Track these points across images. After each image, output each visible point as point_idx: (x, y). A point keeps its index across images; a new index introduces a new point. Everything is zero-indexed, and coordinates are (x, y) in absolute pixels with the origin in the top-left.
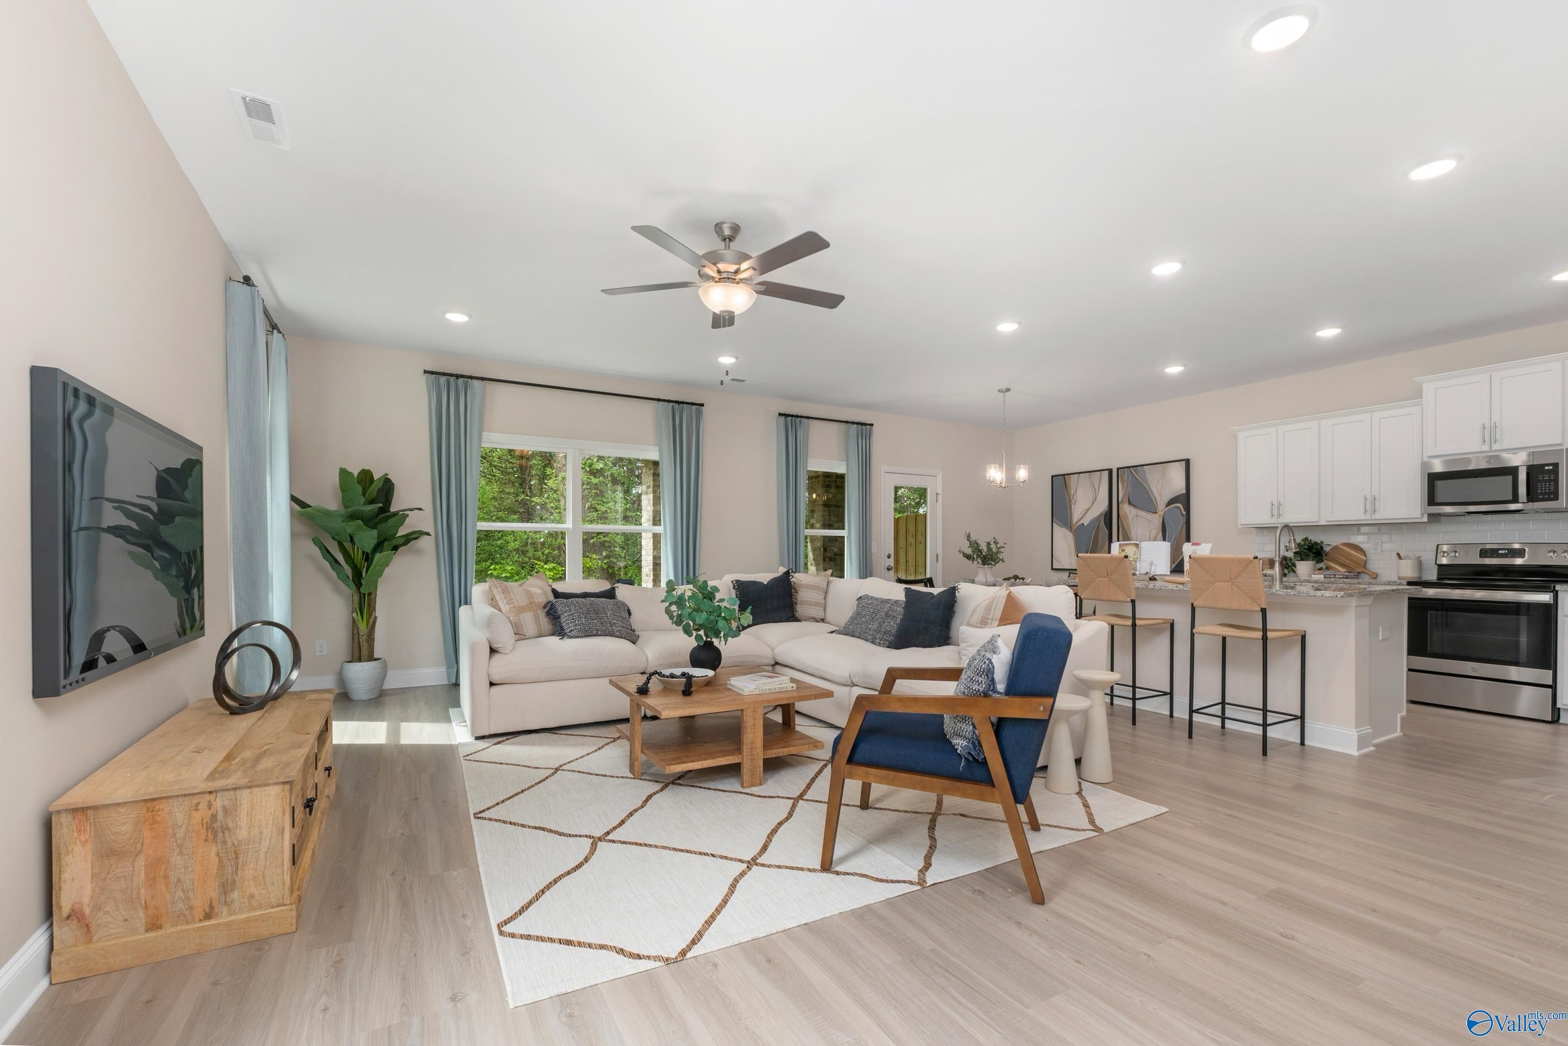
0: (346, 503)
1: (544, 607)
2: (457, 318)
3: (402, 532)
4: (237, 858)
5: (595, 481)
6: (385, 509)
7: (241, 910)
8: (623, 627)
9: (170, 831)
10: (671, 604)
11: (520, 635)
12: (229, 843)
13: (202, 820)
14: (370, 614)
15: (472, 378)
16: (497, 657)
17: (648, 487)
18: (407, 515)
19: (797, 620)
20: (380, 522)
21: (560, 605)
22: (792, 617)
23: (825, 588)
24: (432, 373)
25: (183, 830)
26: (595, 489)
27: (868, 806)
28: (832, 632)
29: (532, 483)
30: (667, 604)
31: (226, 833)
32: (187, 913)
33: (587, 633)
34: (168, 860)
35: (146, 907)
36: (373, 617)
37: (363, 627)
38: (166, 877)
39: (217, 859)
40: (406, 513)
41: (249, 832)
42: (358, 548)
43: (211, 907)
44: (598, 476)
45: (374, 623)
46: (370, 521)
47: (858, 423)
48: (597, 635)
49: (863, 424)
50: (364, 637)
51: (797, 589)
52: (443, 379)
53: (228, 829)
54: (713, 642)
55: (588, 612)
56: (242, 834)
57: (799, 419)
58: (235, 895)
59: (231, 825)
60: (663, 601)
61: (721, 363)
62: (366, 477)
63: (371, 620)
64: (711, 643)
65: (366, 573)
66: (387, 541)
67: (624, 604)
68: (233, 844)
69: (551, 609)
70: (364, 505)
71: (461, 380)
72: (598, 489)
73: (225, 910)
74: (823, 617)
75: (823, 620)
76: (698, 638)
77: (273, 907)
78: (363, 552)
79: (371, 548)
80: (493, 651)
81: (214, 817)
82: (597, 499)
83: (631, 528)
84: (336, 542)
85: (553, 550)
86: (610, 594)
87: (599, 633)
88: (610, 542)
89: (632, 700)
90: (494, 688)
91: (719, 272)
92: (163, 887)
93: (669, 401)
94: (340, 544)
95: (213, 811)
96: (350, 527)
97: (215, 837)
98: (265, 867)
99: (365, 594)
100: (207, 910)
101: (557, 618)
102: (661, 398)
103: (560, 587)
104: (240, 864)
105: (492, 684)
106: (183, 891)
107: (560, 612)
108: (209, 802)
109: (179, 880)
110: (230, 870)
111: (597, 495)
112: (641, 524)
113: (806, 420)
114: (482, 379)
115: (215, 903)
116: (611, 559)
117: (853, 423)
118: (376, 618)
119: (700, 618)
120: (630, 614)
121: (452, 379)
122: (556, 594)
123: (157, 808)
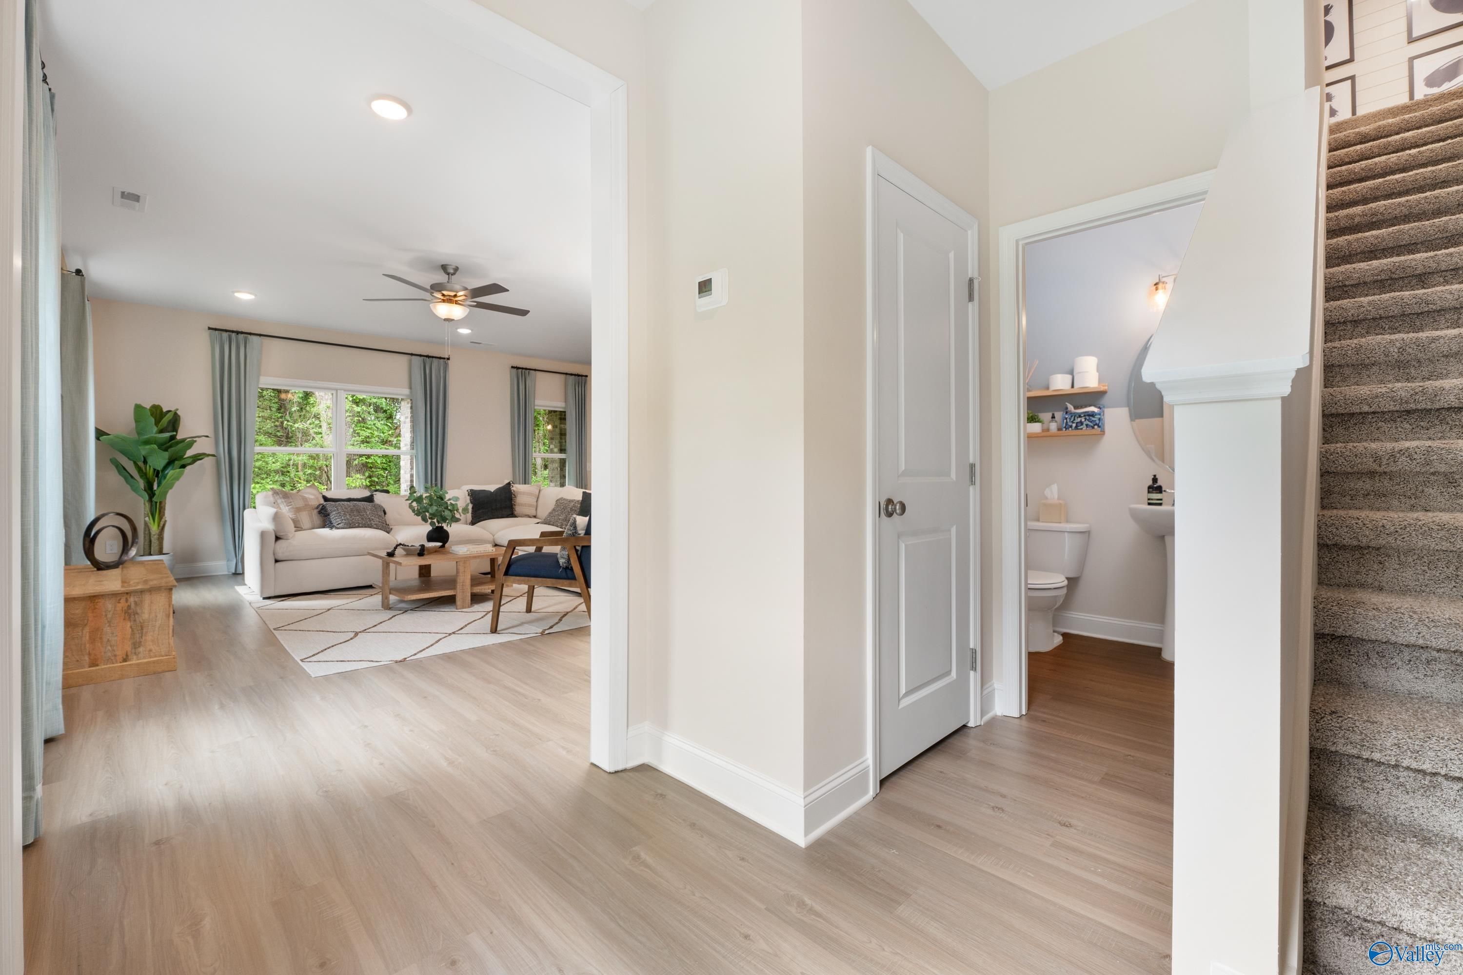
0: (140, 431)
1: (317, 508)
2: (245, 296)
3: (190, 453)
4: (142, 629)
5: (357, 409)
6: (173, 438)
7: (144, 658)
8: (379, 522)
9: (104, 614)
10: (412, 502)
11: (298, 528)
12: (138, 621)
13: (122, 608)
14: (161, 518)
15: (250, 334)
16: (280, 542)
17: (406, 418)
18: (196, 441)
19: (515, 516)
20: (171, 447)
21: (329, 506)
22: (512, 515)
23: (537, 494)
24: (216, 329)
25: (111, 613)
26: (358, 416)
27: (531, 610)
28: (538, 523)
29: (293, 410)
30: (410, 501)
31: (136, 616)
32: (113, 658)
33: (351, 526)
34: (102, 629)
35: (90, 654)
36: (163, 520)
37: (154, 528)
38: (101, 638)
39: (130, 630)
40: (195, 439)
41: (149, 616)
42: (150, 467)
43: (127, 655)
44: (360, 406)
45: (164, 525)
46: (164, 446)
47: (575, 375)
48: (358, 527)
49: (578, 375)
50: (156, 536)
51: (516, 495)
52: (225, 335)
53: (137, 614)
54: (443, 527)
55: (352, 510)
56: (146, 616)
57: (528, 371)
58: (141, 649)
59: (139, 611)
60: (407, 500)
61: (460, 333)
62: (157, 412)
63: (162, 523)
64: (442, 527)
65: (158, 486)
66: (177, 460)
67: (380, 507)
68: (140, 622)
69: (322, 509)
70: (156, 433)
71: (241, 336)
72: (361, 417)
73: (135, 657)
74: (534, 514)
75: (535, 517)
76: (432, 524)
77: (163, 656)
78: (155, 470)
79: (161, 468)
80: (277, 538)
81: (129, 607)
82: (359, 425)
83: (391, 451)
84: (132, 462)
85: (315, 470)
86: (370, 499)
87: (361, 525)
88: (372, 463)
89: (383, 561)
90: (278, 564)
91: (443, 295)
92: (99, 644)
93: (421, 356)
94: (135, 463)
95: (129, 604)
96: (144, 450)
97: (130, 617)
98: (158, 635)
99: (156, 502)
100: (125, 657)
101: (326, 516)
102: (414, 353)
103: (329, 495)
104: (144, 633)
105: (276, 561)
106: (111, 646)
107: (329, 511)
108: (126, 598)
109: (108, 640)
110: (138, 636)
111: (359, 422)
112: (399, 448)
113: (533, 372)
114: (260, 335)
115: (129, 653)
116: (373, 479)
117: (572, 375)
118: (166, 521)
119: (432, 510)
120: (385, 513)
121: (234, 335)
122: (326, 499)
123: (96, 601)
